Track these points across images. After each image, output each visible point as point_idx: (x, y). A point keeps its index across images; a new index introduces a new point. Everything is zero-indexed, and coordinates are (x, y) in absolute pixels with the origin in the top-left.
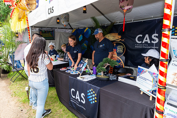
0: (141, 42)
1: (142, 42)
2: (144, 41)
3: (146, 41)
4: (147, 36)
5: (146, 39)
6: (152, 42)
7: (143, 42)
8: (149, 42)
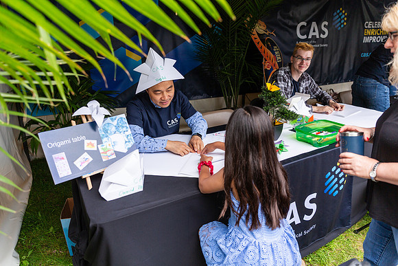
0: (305, 37)
1: (308, 36)
2: (311, 34)
3: (314, 34)
4: (314, 24)
5: (314, 31)
6: (322, 36)
7: (310, 37)
8: (318, 37)
